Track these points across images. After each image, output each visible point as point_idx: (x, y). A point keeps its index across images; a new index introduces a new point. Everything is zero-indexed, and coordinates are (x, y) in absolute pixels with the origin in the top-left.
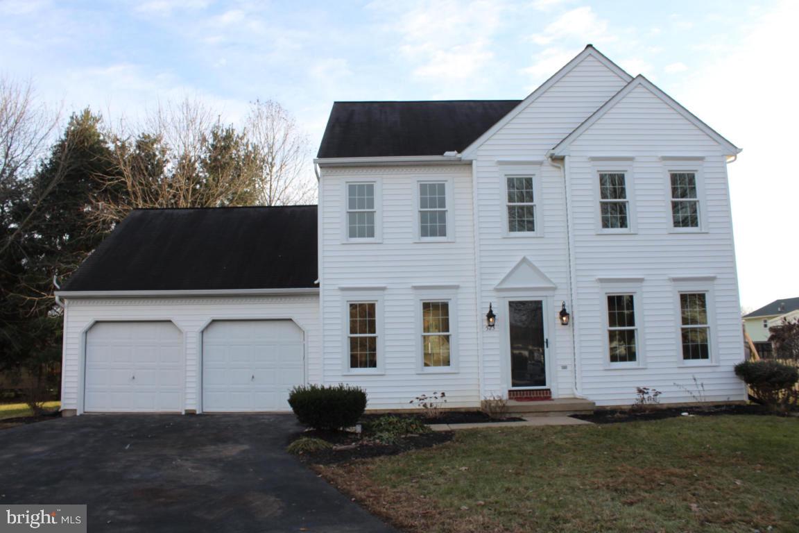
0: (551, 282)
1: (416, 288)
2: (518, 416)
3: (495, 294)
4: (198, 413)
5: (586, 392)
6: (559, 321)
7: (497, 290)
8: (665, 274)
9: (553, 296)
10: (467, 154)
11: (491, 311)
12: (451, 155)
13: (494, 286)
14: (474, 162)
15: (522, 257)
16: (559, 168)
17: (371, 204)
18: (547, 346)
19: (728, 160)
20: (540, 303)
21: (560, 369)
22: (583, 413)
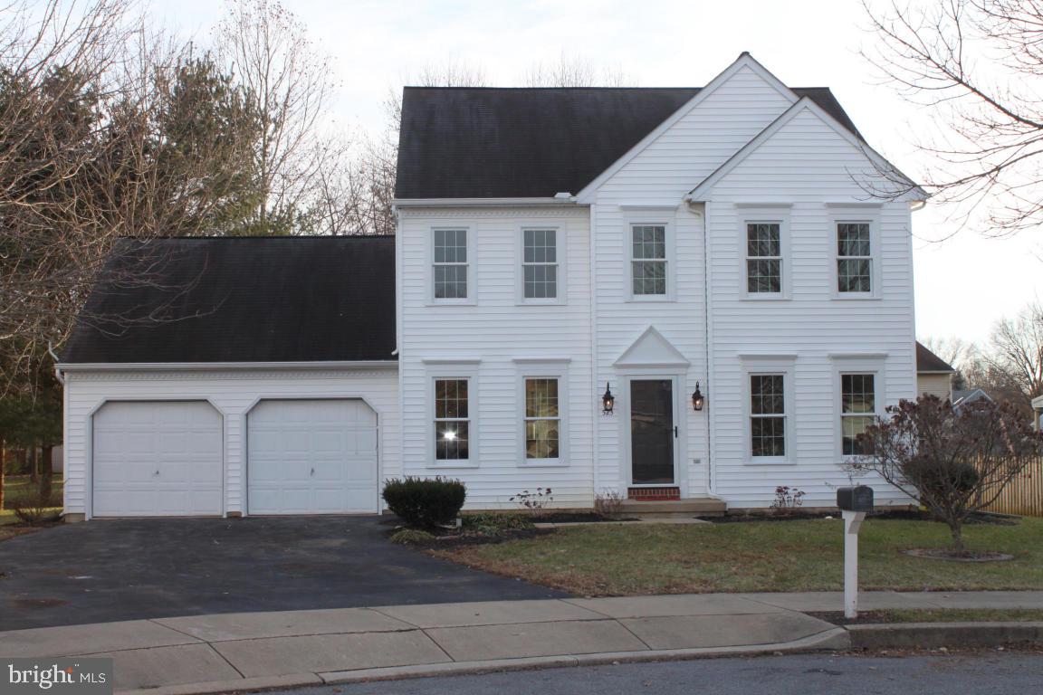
0: (683, 357)
1: (518, 362)
2: (635, 517)
3: (613, 371)
4: (243, 515)
5: (721, 492)
6: (691, 406)
7: (617, 366)
8: (825, 350)
9: (685, 375)
10: (584, 196)
11: (608, 393)
12: (563, 196)
13: (613, 362)
14: (592, 206)
15: (648, 326)
16: (699, 214)
17: (462, 256)
18: (676, 436)
19: (912, 208)
20: (669, 383)
21: (692, 463)
22: (712, 515)
